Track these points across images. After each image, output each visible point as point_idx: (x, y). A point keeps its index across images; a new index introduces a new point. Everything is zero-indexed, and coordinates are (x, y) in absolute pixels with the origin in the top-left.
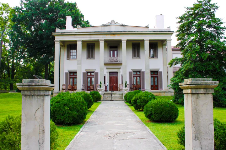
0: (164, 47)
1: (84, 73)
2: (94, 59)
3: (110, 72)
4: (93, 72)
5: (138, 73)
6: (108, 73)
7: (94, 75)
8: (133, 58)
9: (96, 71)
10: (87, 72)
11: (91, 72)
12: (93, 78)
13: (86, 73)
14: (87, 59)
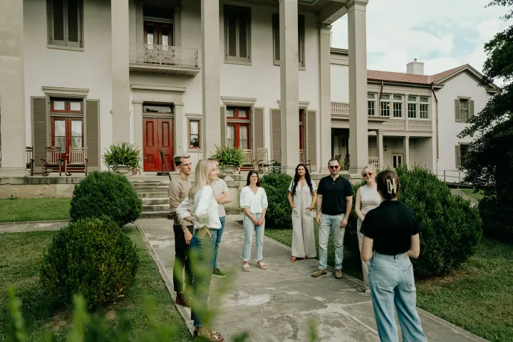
0: (323, 31)
1: (37, 102)
2: (81, 46)
3: (145, 104)
4: (80, 100)
5: (242, 114)
6: (140, 107)
7: (82, 111)
8: (226, 59)
9: (90, 97)
10: (54, 99)
11: (68, 100)
12: (79, 123)
13: (48, 100)
14: (50, 42)
